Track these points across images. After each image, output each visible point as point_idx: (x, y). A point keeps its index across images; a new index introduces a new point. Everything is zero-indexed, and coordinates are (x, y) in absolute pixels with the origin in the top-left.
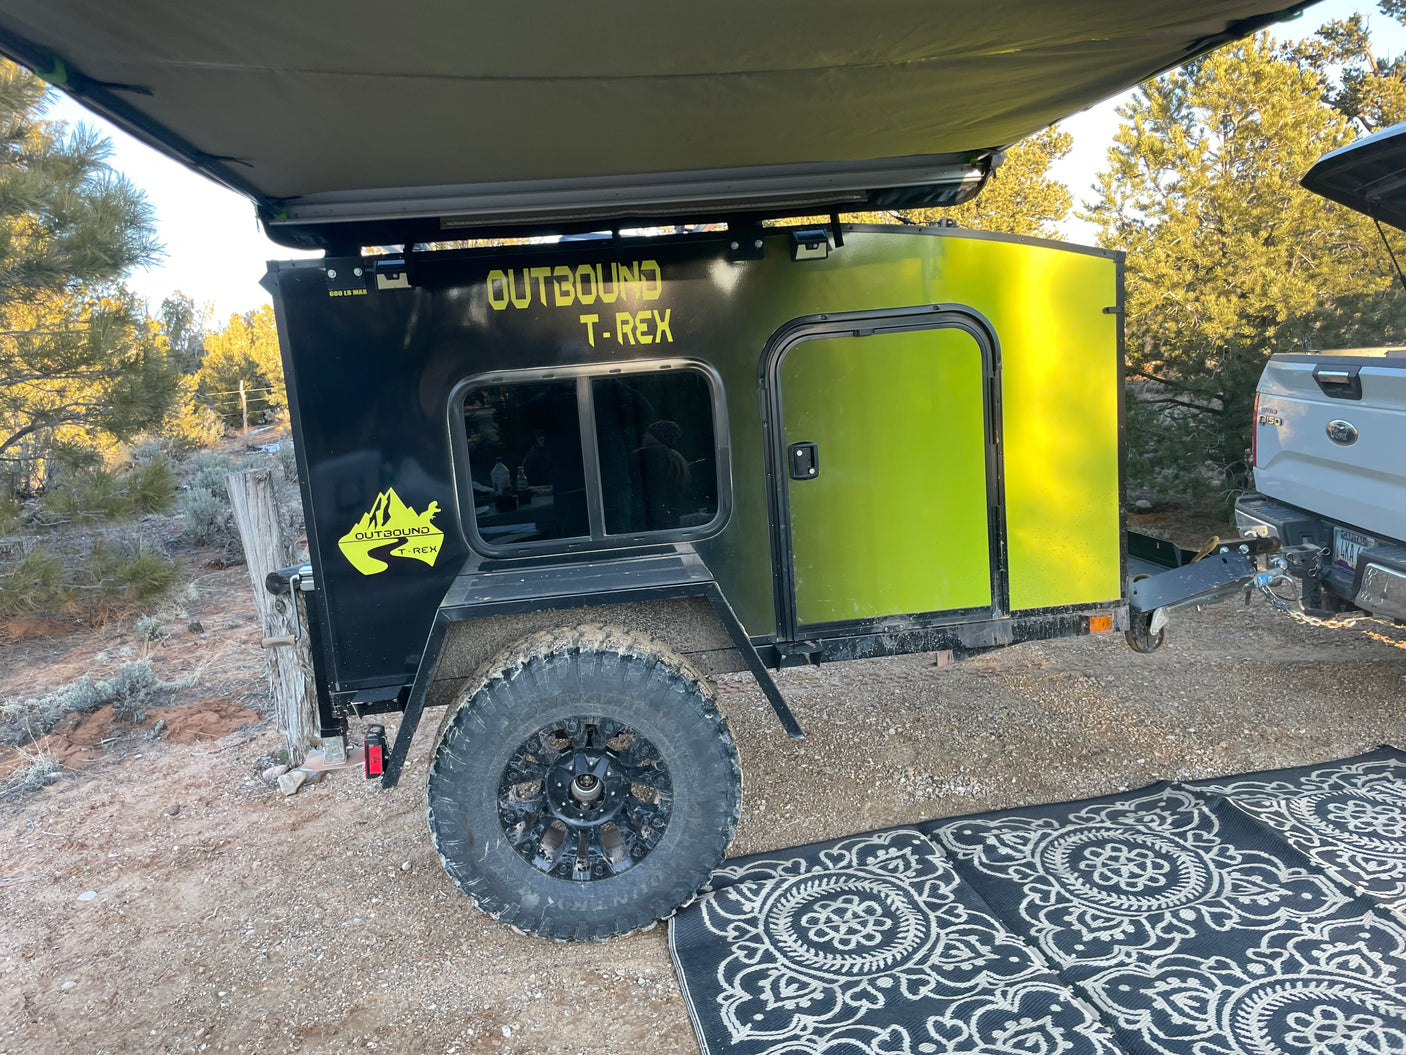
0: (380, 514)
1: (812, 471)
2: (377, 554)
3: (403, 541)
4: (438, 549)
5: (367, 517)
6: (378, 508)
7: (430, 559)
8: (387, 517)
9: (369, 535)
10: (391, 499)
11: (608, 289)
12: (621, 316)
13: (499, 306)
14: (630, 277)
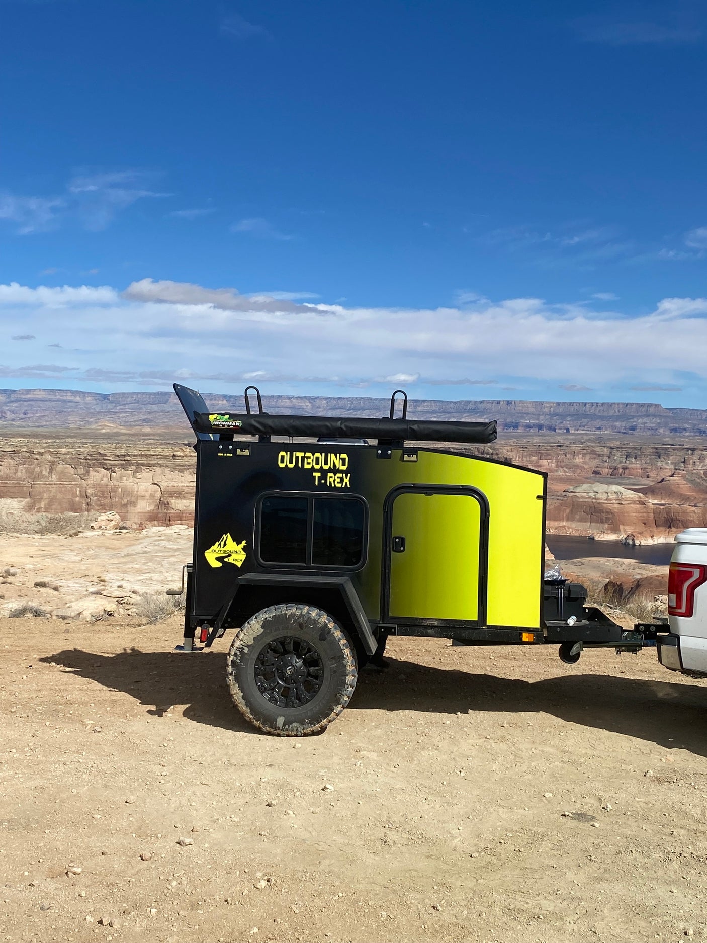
0: (223, 543)
1: (402, 548)
2: (219, 559)
3: (230, 555)
4: (243, 561)
5: (217, 543)
6: (222, 541)
7: (239, 564)
8: (225, 545)
9: (217, 551)
10: (228, 538)
11: (326, 463)
12: (330, 475)
13: (282, 465)
14: (334, 459)
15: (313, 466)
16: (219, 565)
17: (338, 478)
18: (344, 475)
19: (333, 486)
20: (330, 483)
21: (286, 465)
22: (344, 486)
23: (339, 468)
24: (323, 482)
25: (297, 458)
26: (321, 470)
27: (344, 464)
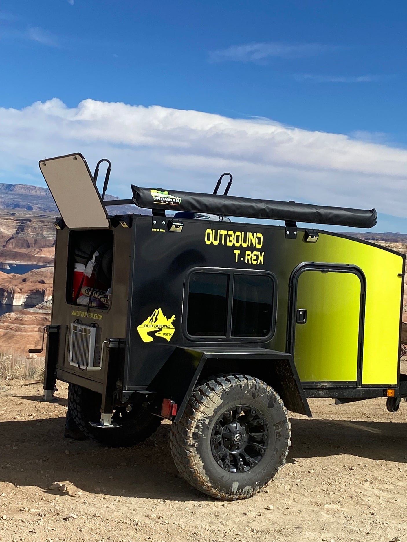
0: (154, 318)
1: (304, 320)
2: (151, 334)
3: (160, 330)
4: (172, 335)
5: (149, 318)
6: (154, 315)
7: (168, 338)
8: (156, 319)
9: (149, 326)
10: (159, 312)
11: (245, 242)
12: (248, 252)
13: (208, 242)
14: (252, 238)
15: (234, 244)
16: (150, 339)
17: (254, 255)
18: (259, 253)
19: (250, 263)
20: (248, 260)
21: (212, 242)
22: (259, 263)
23: (255, 246)
24: (242, 259)
25: (221, 235)
26: (241, 248)
27: (259, 243)
